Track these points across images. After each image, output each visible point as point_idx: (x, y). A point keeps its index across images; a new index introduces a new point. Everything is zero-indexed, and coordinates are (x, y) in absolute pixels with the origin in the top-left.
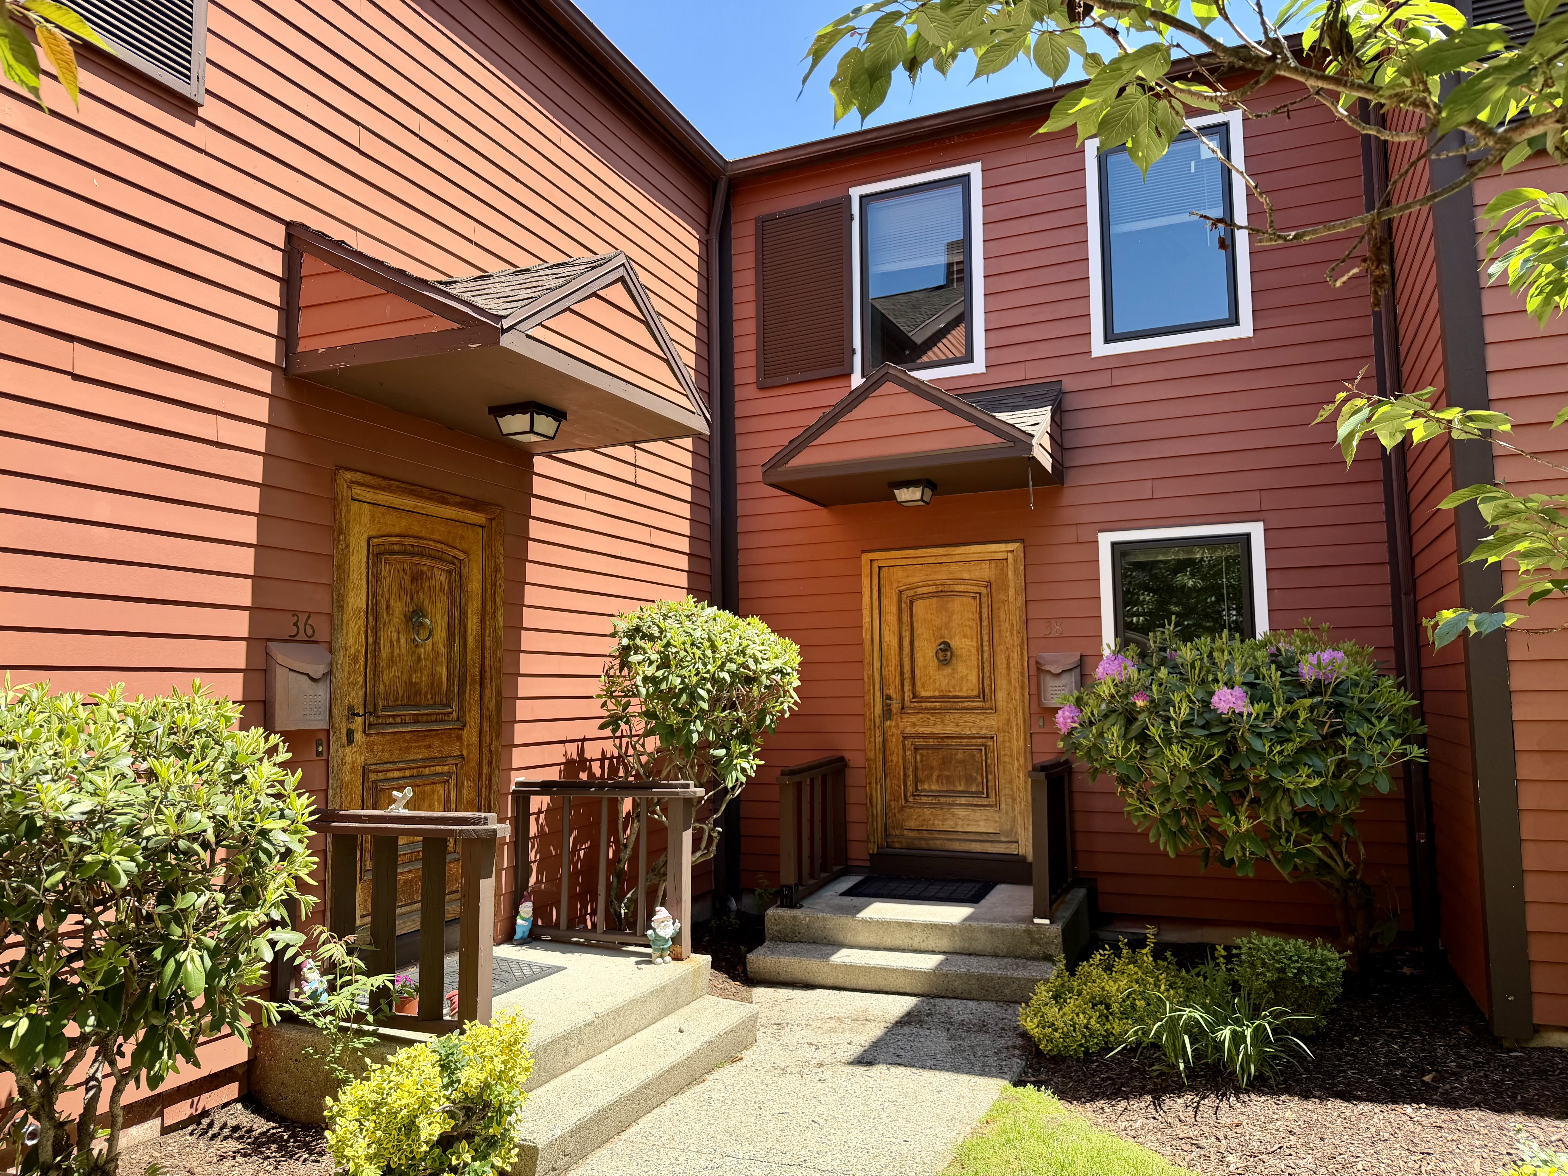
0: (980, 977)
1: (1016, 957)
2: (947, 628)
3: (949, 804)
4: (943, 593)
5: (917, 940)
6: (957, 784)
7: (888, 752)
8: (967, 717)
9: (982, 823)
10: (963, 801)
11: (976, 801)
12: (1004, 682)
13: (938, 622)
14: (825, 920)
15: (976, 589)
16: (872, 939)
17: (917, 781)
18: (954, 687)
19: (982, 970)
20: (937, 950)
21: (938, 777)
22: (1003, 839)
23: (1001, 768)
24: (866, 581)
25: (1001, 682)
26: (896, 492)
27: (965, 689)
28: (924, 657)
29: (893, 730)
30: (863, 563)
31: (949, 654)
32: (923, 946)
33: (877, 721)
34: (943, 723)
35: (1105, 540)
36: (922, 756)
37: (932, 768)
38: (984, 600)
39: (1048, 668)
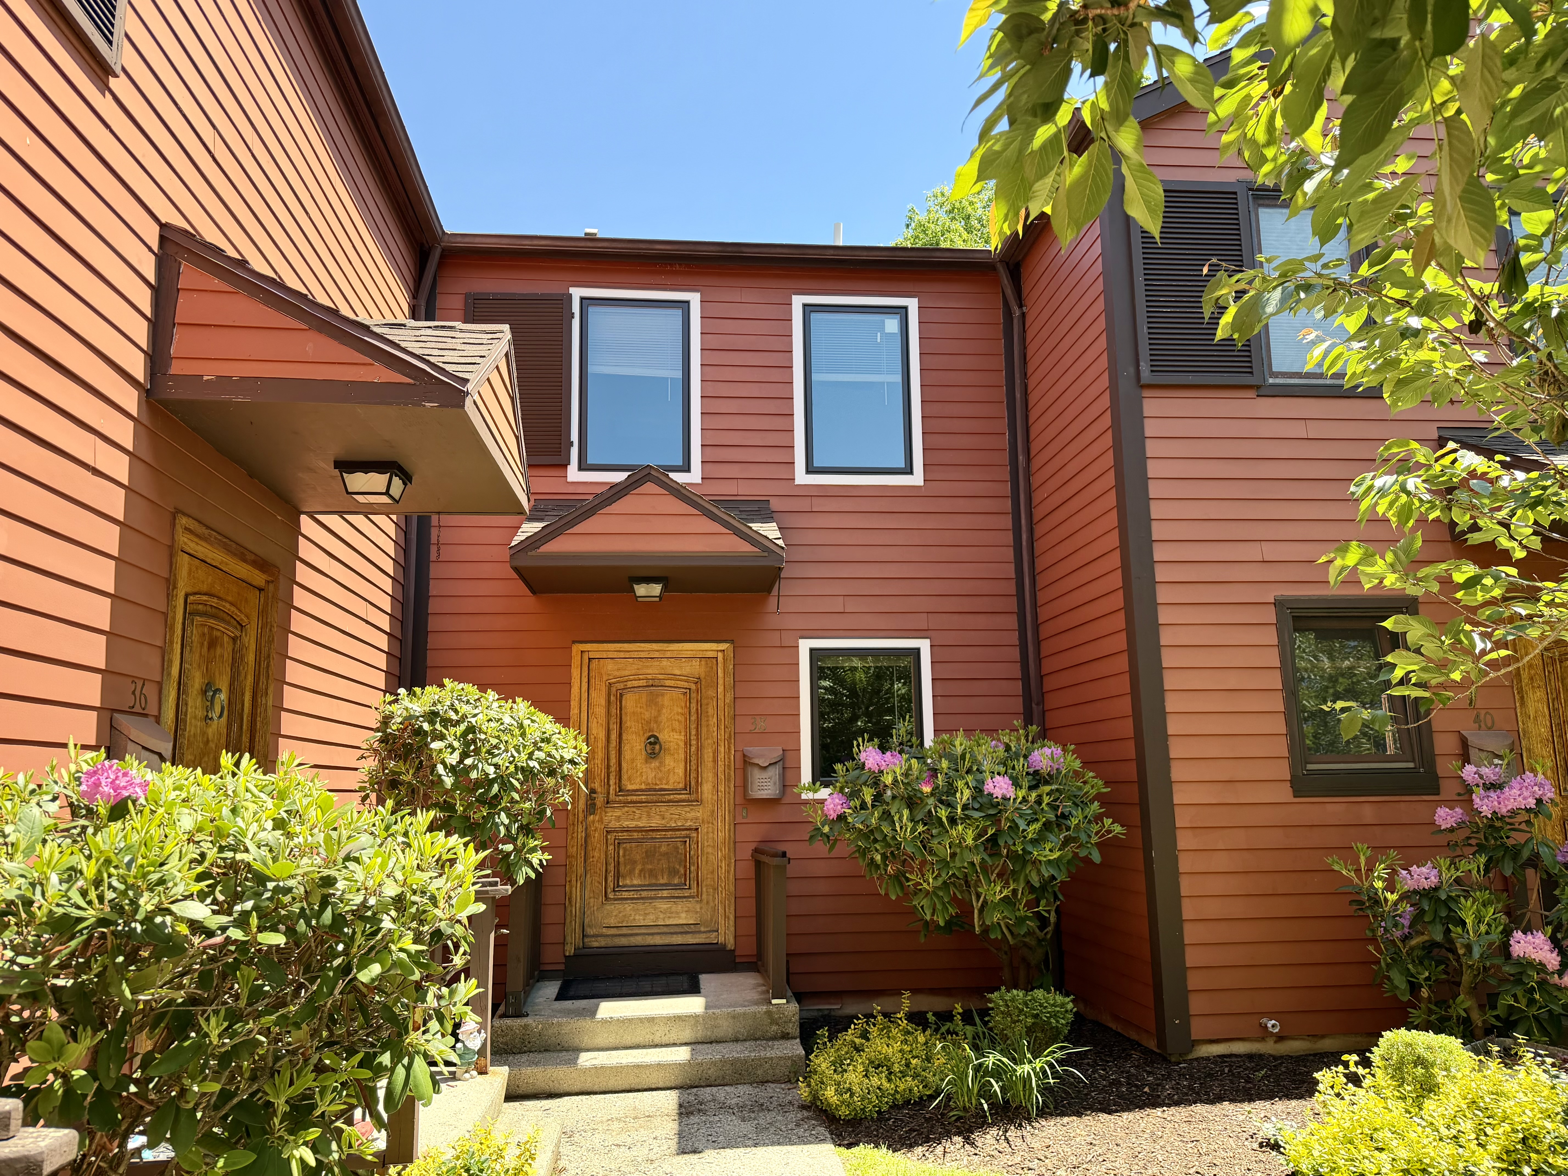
0: (734, 1062)
1: (756, 1039)
2: (656, 722)
3: (651, 898)
4: (654, 687)
5: (658, 1034)
6: (660, 877)
7: (590, 848)
8: (673, 810)
9: (683, 915)
10: (665, 893)
11: (677, 893)
12: (710, 775)
13: (647, 715)
14: (560, 1025)
15: (686, 685)
16: (612, 1040)
17: (618, 876)
18: (660, 780)
19: (736, 1055)
20: (678, 1042)
21: (641, 871)
22: (702, 929)
23: (704, 859)
24: (575, 672)
25: (708, 776)
26: (636, 587)
27: (671, 781)
28: (632, 750)
29: (597, 824)
30: (574, 653)
31: (657, 747)
32: (665, 1040)
33: (581, 815)
34: (649, 816)
35: (805, 646)
36: (625, 849)
37: (635, 862)
38: (694, 695)
39: (756, 761)
